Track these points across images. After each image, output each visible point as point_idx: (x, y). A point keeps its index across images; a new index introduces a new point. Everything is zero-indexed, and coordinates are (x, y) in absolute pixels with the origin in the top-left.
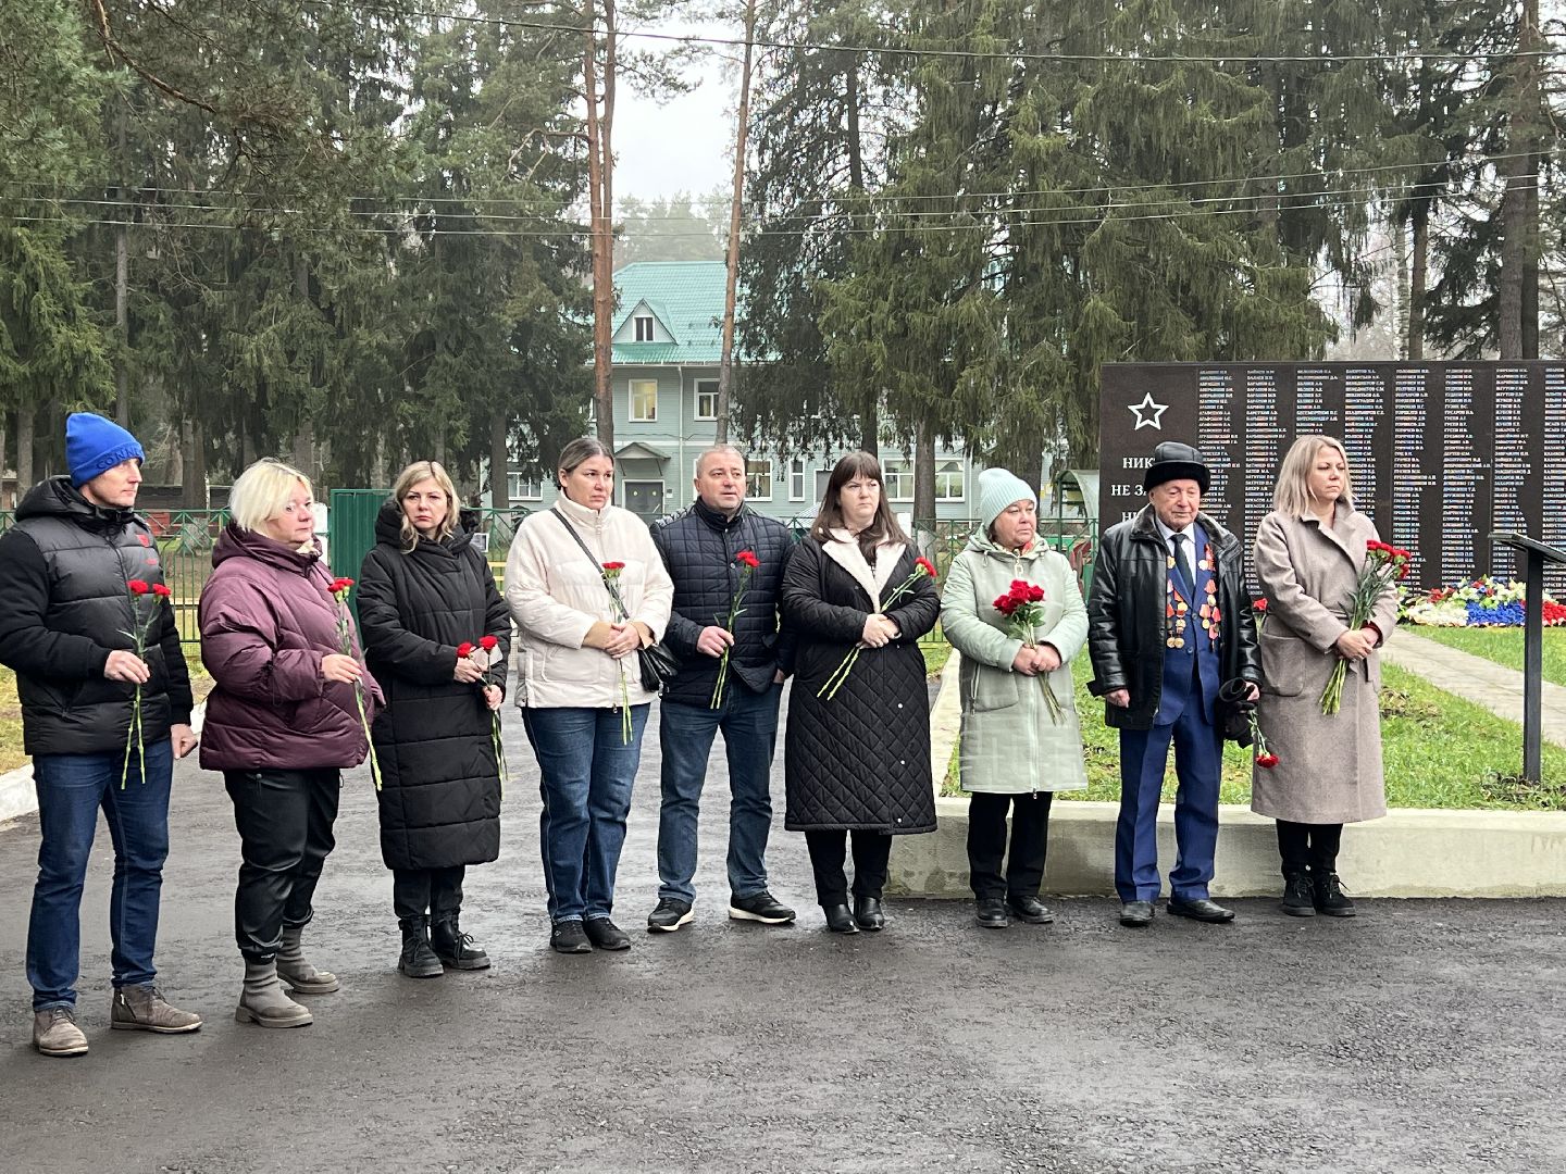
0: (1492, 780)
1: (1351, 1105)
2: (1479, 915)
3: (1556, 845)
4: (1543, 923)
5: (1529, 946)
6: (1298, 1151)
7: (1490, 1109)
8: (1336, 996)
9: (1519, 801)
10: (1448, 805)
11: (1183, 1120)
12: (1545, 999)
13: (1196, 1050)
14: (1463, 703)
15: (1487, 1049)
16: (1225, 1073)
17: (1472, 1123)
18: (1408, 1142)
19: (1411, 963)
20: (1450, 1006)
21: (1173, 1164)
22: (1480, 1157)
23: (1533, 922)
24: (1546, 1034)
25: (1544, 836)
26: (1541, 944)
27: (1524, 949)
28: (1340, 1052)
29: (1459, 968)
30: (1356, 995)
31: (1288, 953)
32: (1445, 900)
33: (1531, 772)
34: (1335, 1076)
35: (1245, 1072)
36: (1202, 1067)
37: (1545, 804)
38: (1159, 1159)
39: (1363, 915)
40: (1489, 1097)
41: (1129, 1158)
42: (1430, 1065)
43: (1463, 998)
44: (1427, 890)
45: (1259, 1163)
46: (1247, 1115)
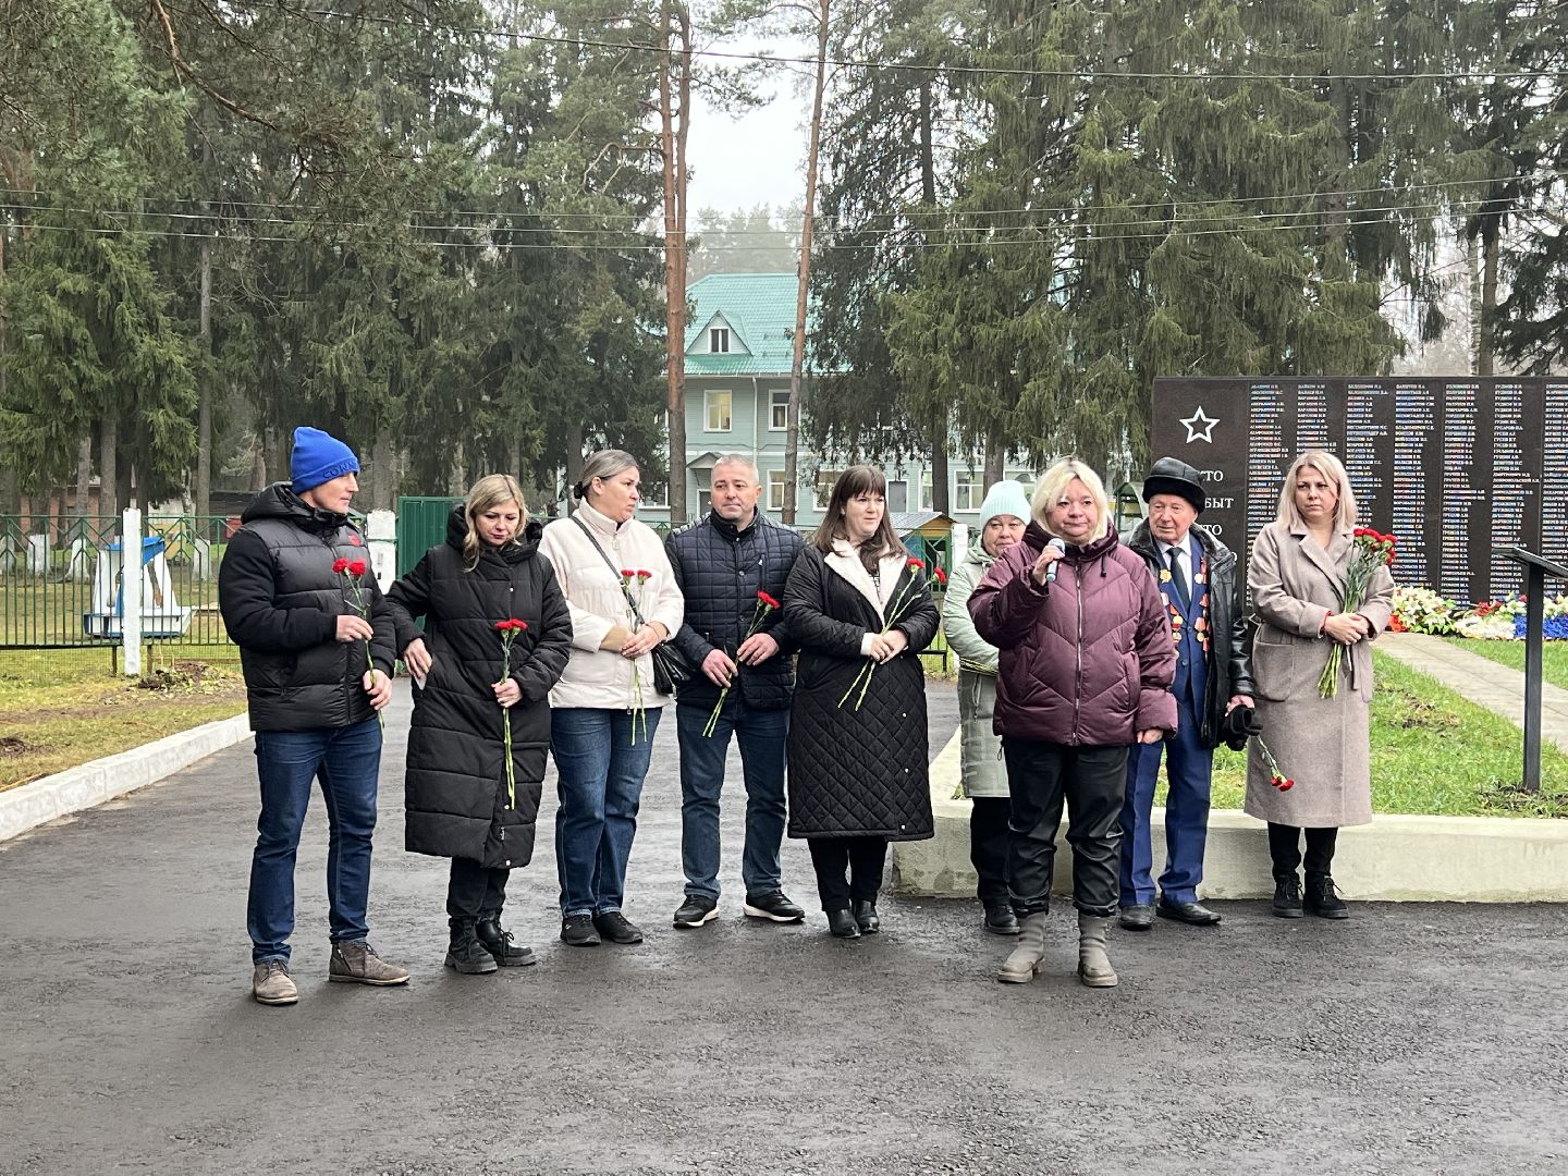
0: (1492, 789)
1: (1306, 1094)
2: (1469, 919)
3: (1548, 852)
4: (1530, 926)
5: (1512, 949)
6: (1245, 1135)
7: (1438, 1099)
8: (1315, 992)
9: (1516, 809)
10: (1445, 811)
11: (1141, 1106)
12: (1516, 999)
13: (1169, 1040)
14: (1486, 715)
15: (1449, 1045)
16: (1189, 1063)
17: (1419, 1112)
18: (1353, 1128)
19: (1393, 963)
20: (1422, 1004)
21: (1123, 1145)
22: (1418, 1142)
23: (1520, 926)
24: (1509, 1030)
25: (1536, 843)
26: (1526, 946)
27: (1506, 951)
28: (1307, 1046)
29: (1439, 968)
30: (1334, 991)
31: (1275, 952)
32: (1438, 904)
33: (1531, 781)
34: (1295, 1068)
35: (1212, 1061)
36: (1170, 1057)
37: (1540, 812)
38: (1110, 1141)
39: (1356, 918)
40: (1441, 1088)
41: (1083, 1139)
42: (1391, 1057)
43: (1436, 996)
44: (1423, 893)
45: (1205, 1146)
46: (1203, 1101)
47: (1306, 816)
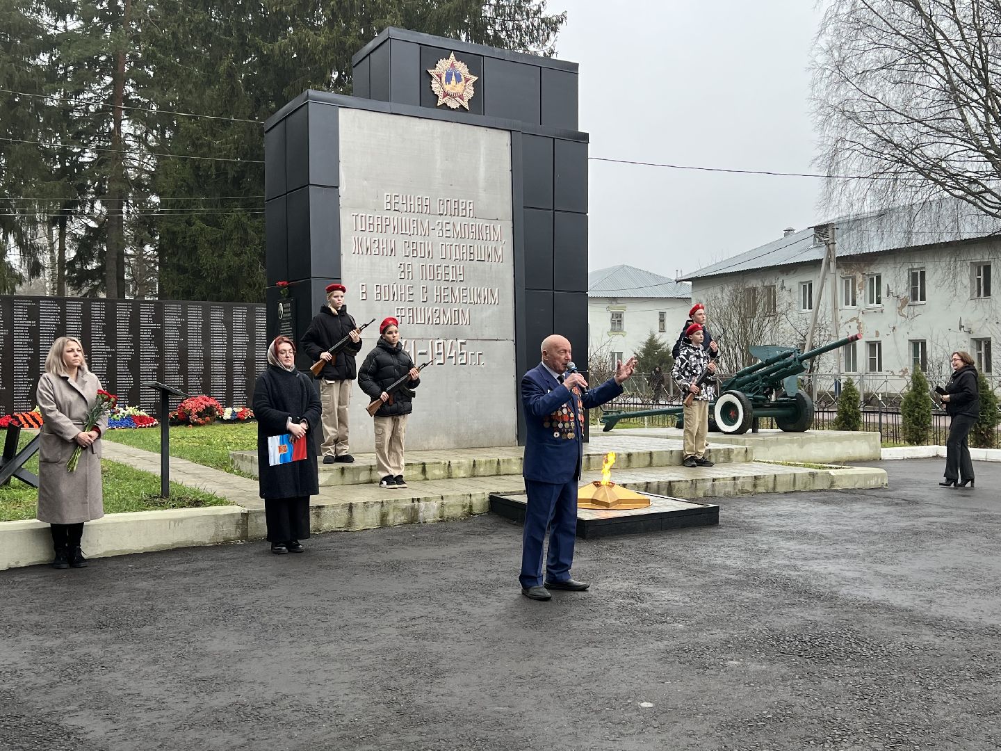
0: (148, 498)
1: (114, 647)
2: (146, 560)
3: (180, 524)
4: (177, 559)
5: (174, 570)
6: (96, 669)
7: (177, 638)
8: (91, 603)
9: (162, 506)
10: (129, 511)
11: (35, 667)
12: (187, 591)
13: (29, 635)
14: (119, 465)
15: (168, 615)
16: (48, 644)
17: (171, 644)
18: (145, 656)
19: (122, 583)
20: (146, 599)
21: (37, 686)
22: (178, 657)
23: (173, 560)
24: (192, 605)
25: (176, 521)
26: (179, 568)
27: (172, 572)
28: (101, 626)
29: (145, 583)
30: (101, 600)
31: (60, 588)
32: (130, 555)
33: (165, 492)
34: (103, 636)
35: (59, 642)
36: (38, 644)
37: (173, 506)
38: (30, 685)
39: (93, 566)
40: (176, 633)
41: (14, 687)
42: (145, 625)
43: (149, 596)
44: (121, 551)
45: (80, 678)
46: (66, 659)
47: (71, 518)
